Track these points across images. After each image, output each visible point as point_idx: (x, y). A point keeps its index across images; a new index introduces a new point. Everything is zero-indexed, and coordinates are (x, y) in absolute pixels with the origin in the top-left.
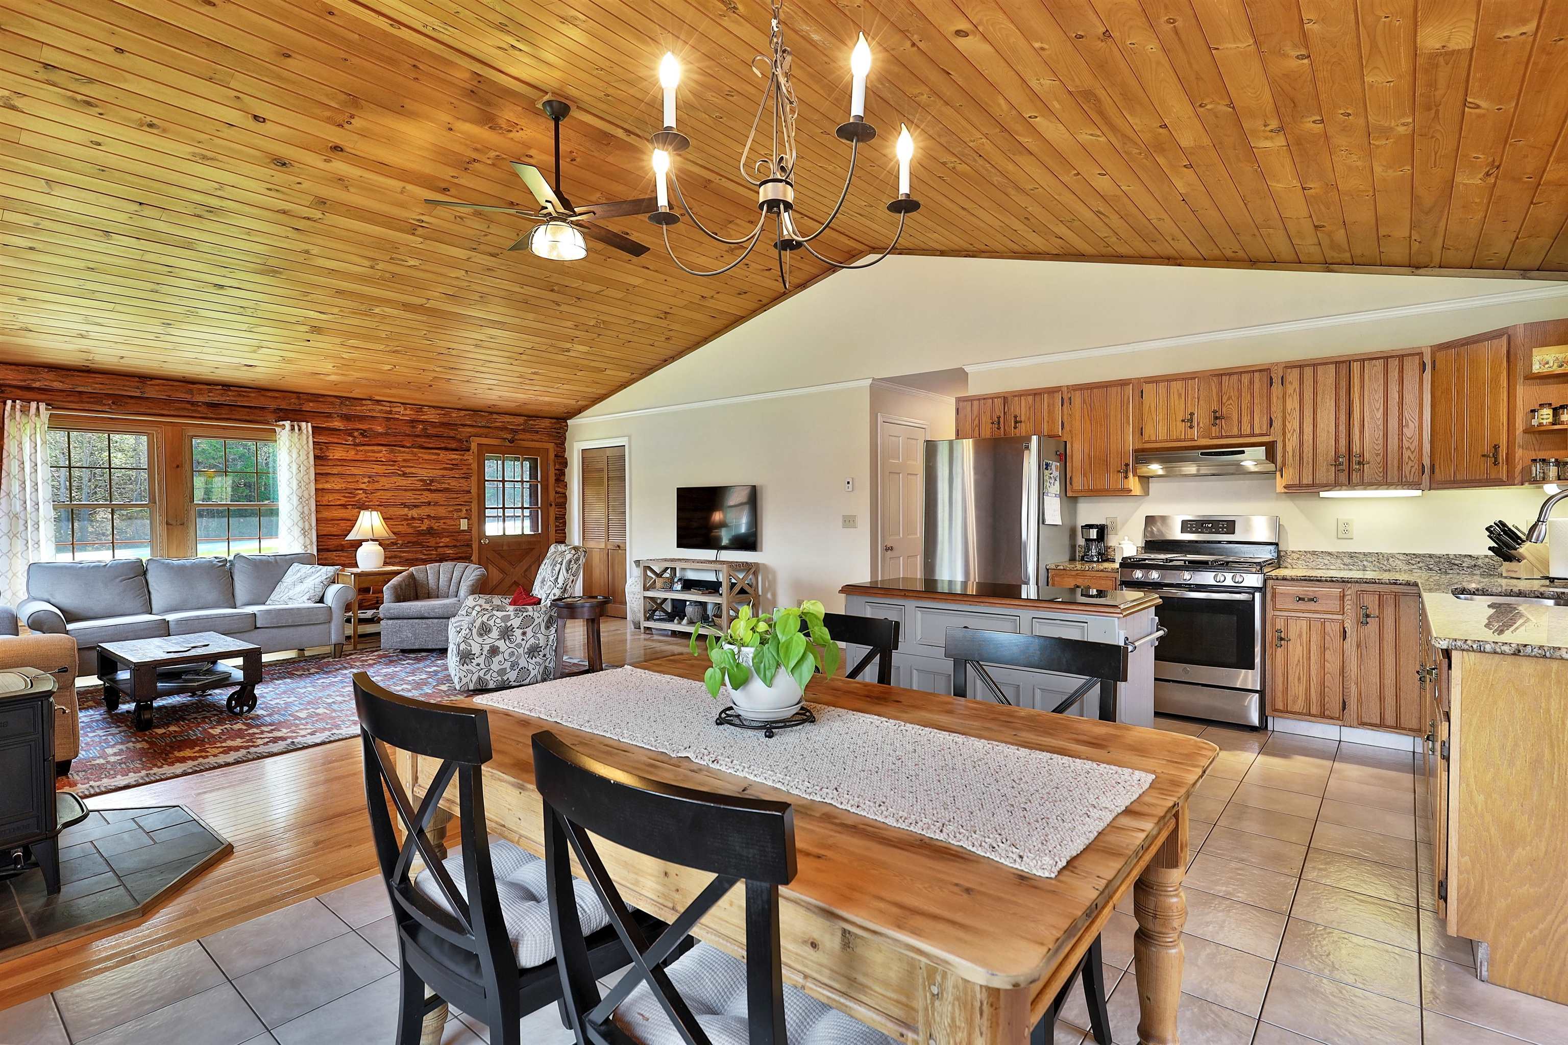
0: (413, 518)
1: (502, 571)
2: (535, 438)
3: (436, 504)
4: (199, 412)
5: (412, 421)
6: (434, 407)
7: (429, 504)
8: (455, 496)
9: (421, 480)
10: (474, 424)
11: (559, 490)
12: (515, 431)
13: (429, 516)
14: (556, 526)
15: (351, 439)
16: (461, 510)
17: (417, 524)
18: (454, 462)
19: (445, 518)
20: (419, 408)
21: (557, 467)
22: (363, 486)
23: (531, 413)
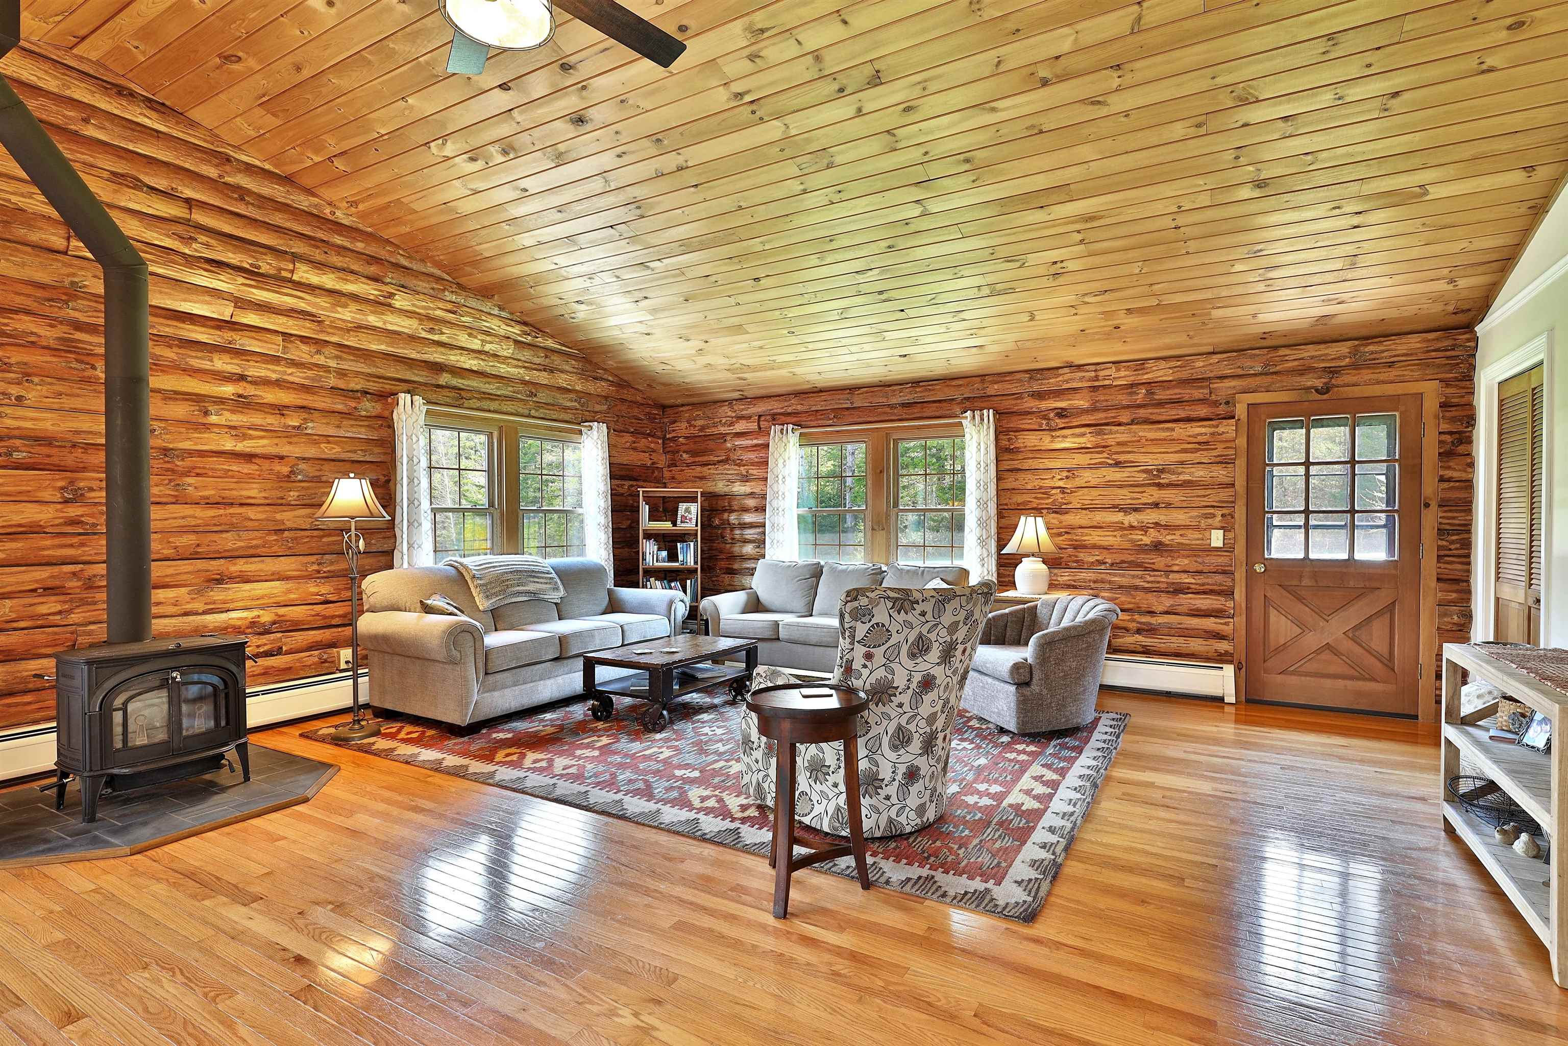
0: (1132, 527)
1: (1302, 625)
2: (1382, 377)
3: (1169, 506)
4: (895, 414)
5: (1132, 385)
6: (1163, 358)
7: (1156, 505)
8: (1202, 492)
9: (1144, 471)
10: (1240, 372)
11: (1448, 473)
12: (1333, 372)
13: (1157, 524)
14: (1440, 548)
15: (1044, 422)
16: (1213, 516)
17: (1137, 536)
18: (1200, 439)
19: (1187, 527)
20: (1140, 364)
21: (1445, 427)
22: (1061, 484)
23: (1364, 332)
